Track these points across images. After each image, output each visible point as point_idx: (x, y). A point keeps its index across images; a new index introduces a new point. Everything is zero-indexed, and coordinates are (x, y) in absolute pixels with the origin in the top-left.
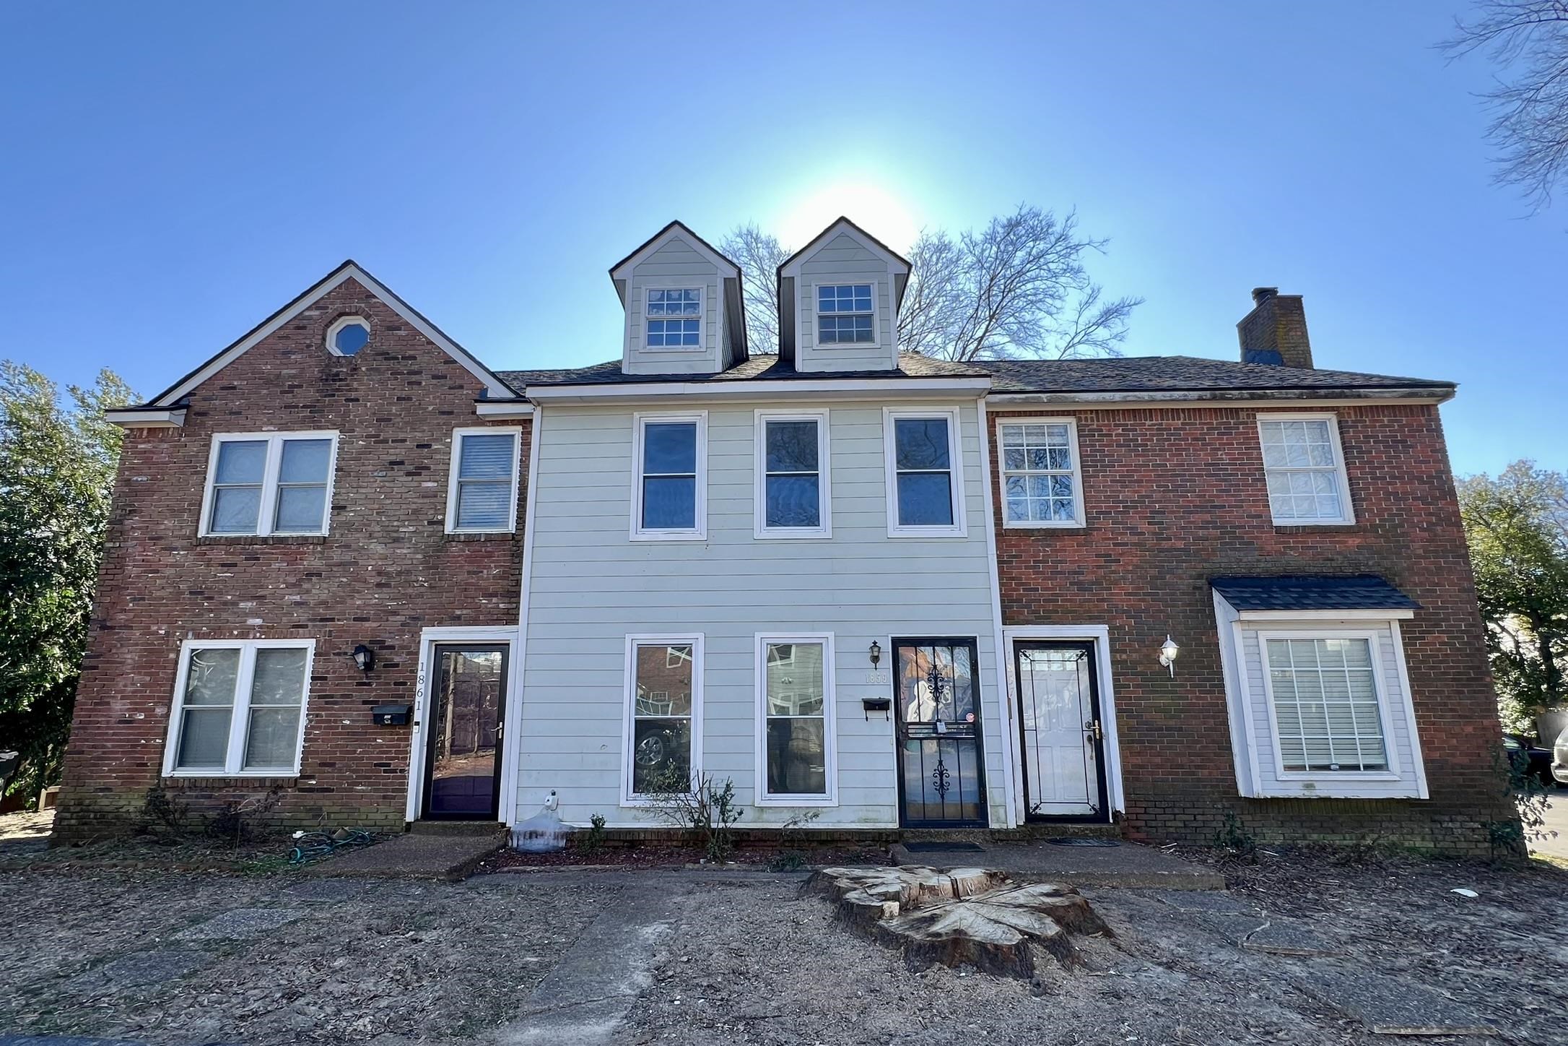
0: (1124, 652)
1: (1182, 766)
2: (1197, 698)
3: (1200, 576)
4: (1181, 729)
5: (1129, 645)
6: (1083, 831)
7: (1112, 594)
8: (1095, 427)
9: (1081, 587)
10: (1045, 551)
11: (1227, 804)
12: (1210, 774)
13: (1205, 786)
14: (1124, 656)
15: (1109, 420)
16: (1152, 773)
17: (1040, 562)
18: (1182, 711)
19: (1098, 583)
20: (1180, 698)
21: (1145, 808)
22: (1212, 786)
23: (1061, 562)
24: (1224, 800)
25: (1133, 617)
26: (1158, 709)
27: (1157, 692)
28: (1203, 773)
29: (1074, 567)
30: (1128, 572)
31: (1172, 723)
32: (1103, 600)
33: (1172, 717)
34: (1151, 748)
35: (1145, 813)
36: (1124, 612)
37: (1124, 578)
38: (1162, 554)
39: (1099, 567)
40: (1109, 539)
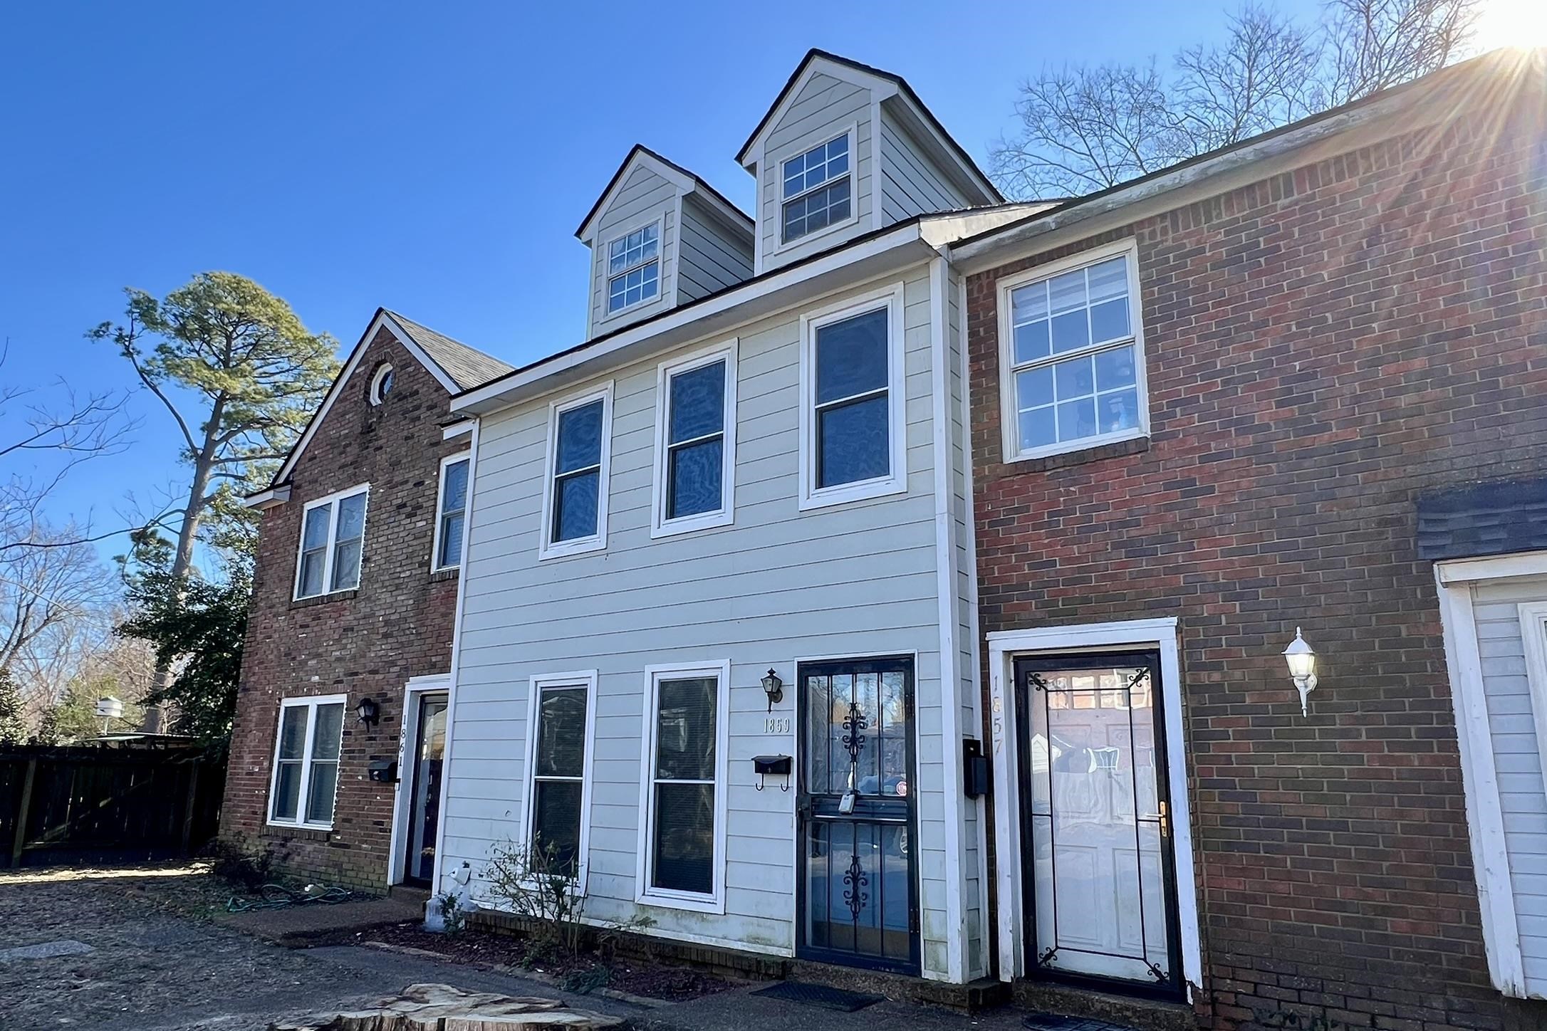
0: (1217, 667)
1: (1342, 907)
2: (1383, 759)
3: (1397, 496)
4: (1343, 826)
5: (1227, 654)
6: (1119, 1011)
7: (1194, 557)
8: (1170, 243)
9: (1134, 550)
10: (1068, 493)
11: (1457, 1003)
12: (1415, 928)
13: (1398, 955)
14: (1216, 676)
15: (1197, 223)
16: (1272, 914)
17: (1058, 513)
18: (1346, 787)
19: (1167, 538)
20: (1343, 760)
21: (1256, 984)
22: (1419, 957)
23: (1096, 508)
24: (1450, 992)
25: (1239, 597)
26: (1293, 783)
27: (1288, 747)
28: (1393, 925)
29: (1121, 514)
30: (1229, 508)
31: (1320, 812)
32: (1177, 570)
33: (1323, 800)
34: (1271, 862)
35: (1255, 994)
36: (1217, 588)
37: (1220, 523)
38: (1307, 463)
39: (1170, 508)
40: (1193, 450)
